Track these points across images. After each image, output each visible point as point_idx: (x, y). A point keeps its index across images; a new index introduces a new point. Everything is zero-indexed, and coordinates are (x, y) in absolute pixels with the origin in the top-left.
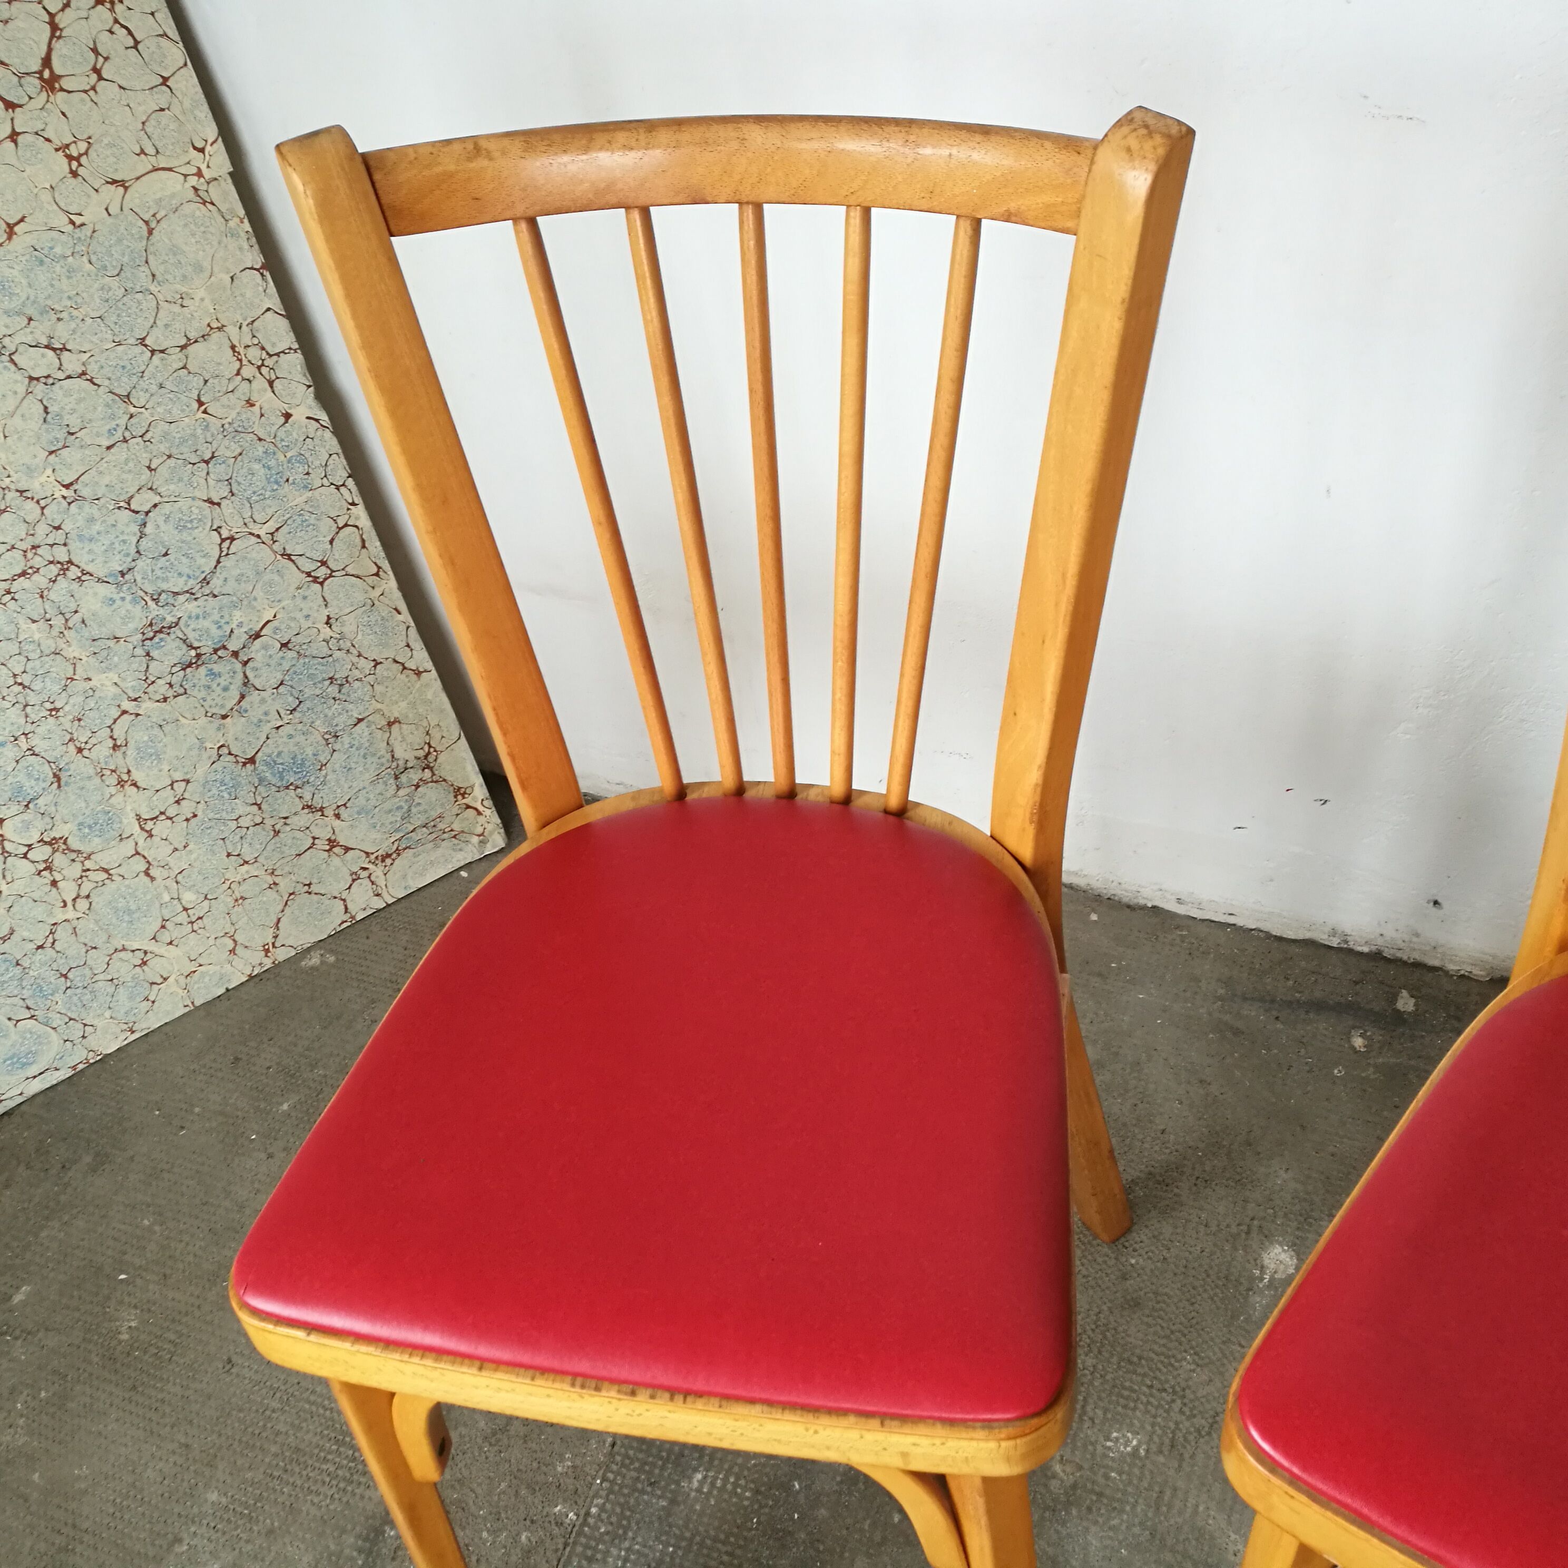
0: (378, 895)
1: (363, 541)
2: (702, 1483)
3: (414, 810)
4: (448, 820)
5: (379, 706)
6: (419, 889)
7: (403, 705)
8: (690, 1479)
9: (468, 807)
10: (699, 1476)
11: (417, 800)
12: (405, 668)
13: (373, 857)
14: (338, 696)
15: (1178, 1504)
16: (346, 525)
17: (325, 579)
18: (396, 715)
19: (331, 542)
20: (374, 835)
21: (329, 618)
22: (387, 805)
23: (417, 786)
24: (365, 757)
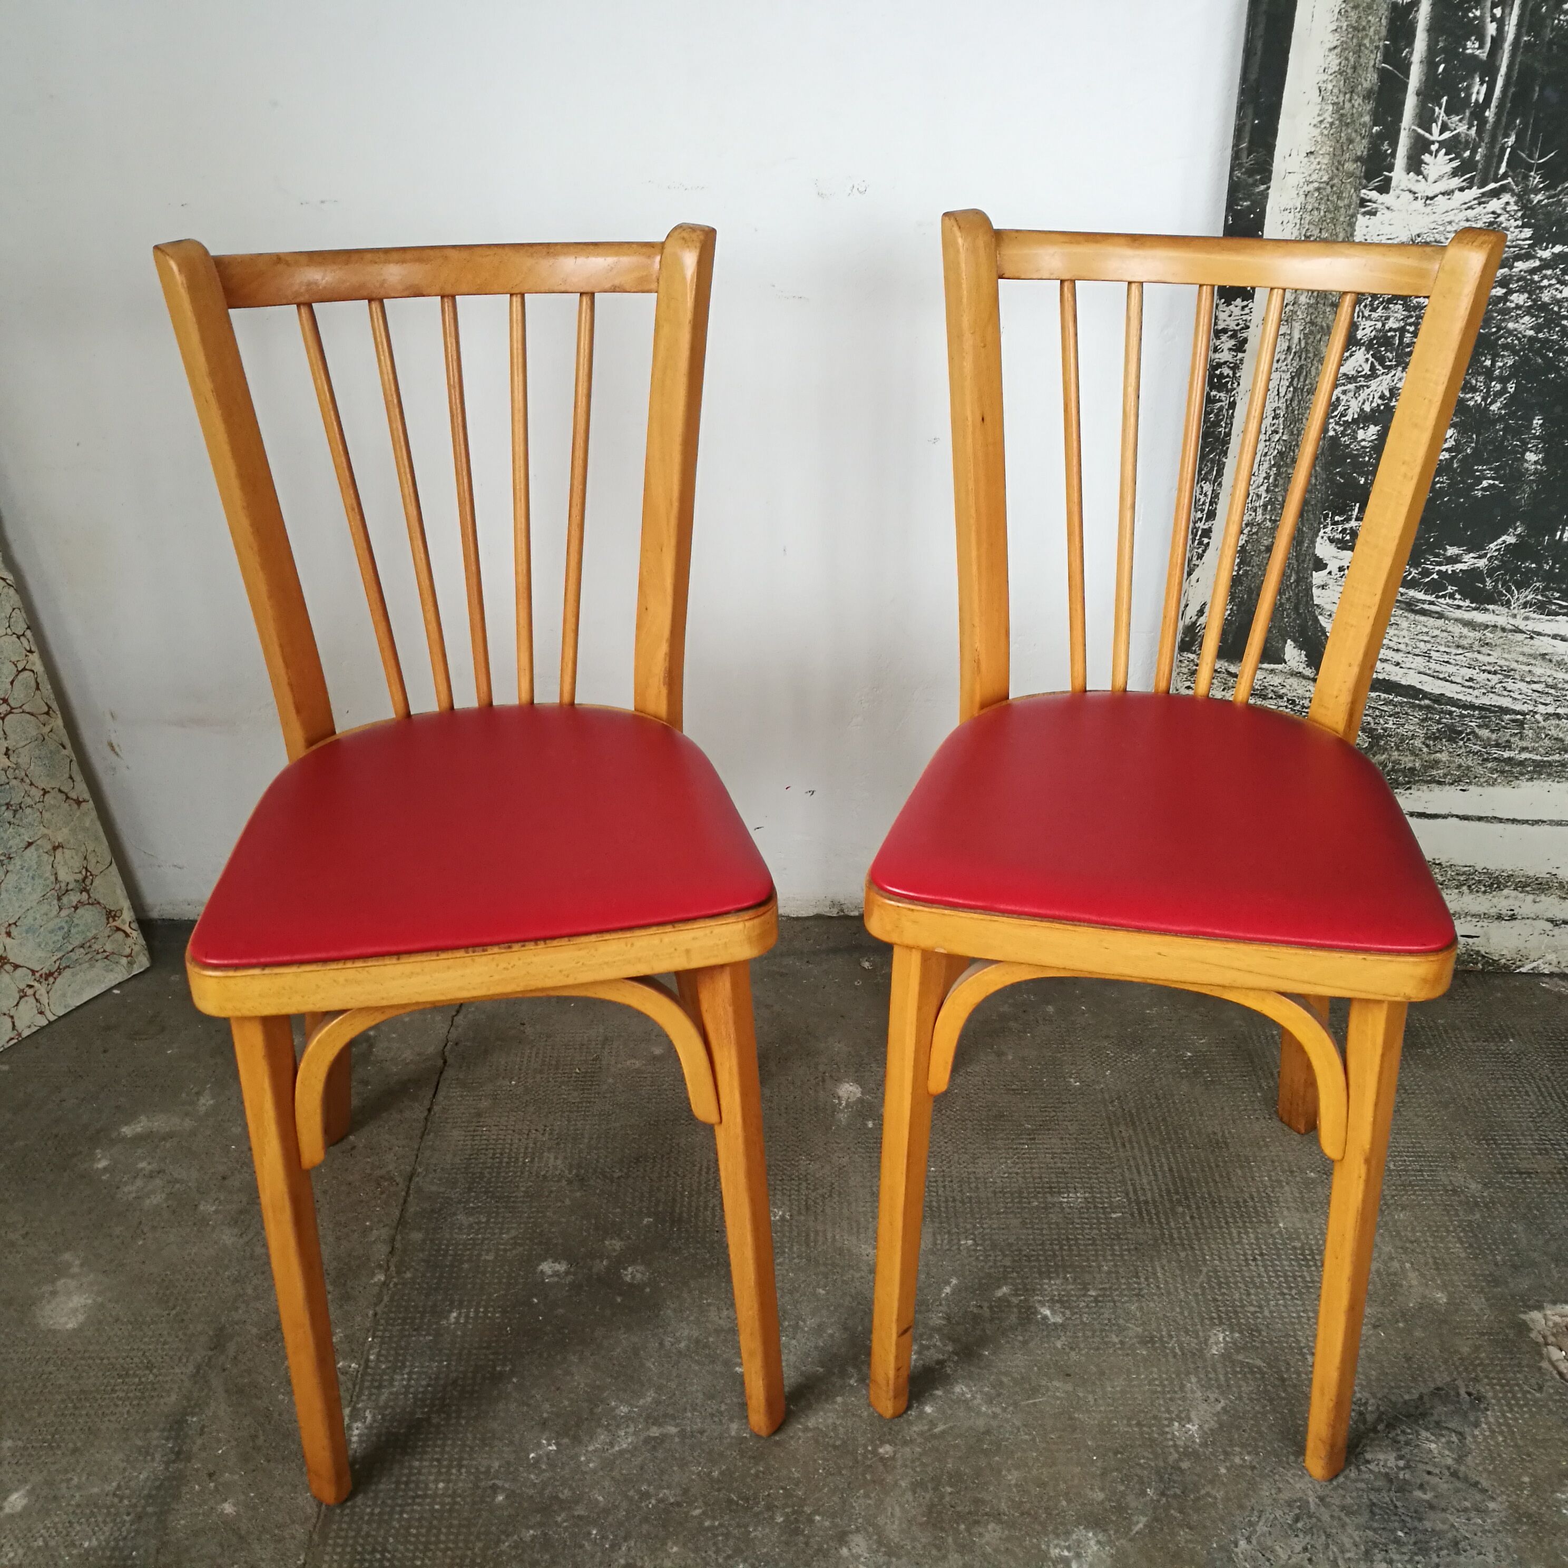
0: (41, 1013)
1: (38, 684)
2: (457, 1318)
3: (73, 931)
4: (101, 940)
5: (46, 831)
6: (78, 1007)
7: (66, 831)
8: (447, 1318)
9: (118, 929)
10: (455, 1314)
11: (76, 921)
12: (67, 798)
13: (37, 975)
14: (12, 820)
15: (821, 1239)
16: (24, 669)
17: (6, 715)
18: (60, 840)
19: (12, 683)
20: (40, 954)
21: (7, 749)
22: (51, 925)
23: (76, 908)
24: (33, 878)
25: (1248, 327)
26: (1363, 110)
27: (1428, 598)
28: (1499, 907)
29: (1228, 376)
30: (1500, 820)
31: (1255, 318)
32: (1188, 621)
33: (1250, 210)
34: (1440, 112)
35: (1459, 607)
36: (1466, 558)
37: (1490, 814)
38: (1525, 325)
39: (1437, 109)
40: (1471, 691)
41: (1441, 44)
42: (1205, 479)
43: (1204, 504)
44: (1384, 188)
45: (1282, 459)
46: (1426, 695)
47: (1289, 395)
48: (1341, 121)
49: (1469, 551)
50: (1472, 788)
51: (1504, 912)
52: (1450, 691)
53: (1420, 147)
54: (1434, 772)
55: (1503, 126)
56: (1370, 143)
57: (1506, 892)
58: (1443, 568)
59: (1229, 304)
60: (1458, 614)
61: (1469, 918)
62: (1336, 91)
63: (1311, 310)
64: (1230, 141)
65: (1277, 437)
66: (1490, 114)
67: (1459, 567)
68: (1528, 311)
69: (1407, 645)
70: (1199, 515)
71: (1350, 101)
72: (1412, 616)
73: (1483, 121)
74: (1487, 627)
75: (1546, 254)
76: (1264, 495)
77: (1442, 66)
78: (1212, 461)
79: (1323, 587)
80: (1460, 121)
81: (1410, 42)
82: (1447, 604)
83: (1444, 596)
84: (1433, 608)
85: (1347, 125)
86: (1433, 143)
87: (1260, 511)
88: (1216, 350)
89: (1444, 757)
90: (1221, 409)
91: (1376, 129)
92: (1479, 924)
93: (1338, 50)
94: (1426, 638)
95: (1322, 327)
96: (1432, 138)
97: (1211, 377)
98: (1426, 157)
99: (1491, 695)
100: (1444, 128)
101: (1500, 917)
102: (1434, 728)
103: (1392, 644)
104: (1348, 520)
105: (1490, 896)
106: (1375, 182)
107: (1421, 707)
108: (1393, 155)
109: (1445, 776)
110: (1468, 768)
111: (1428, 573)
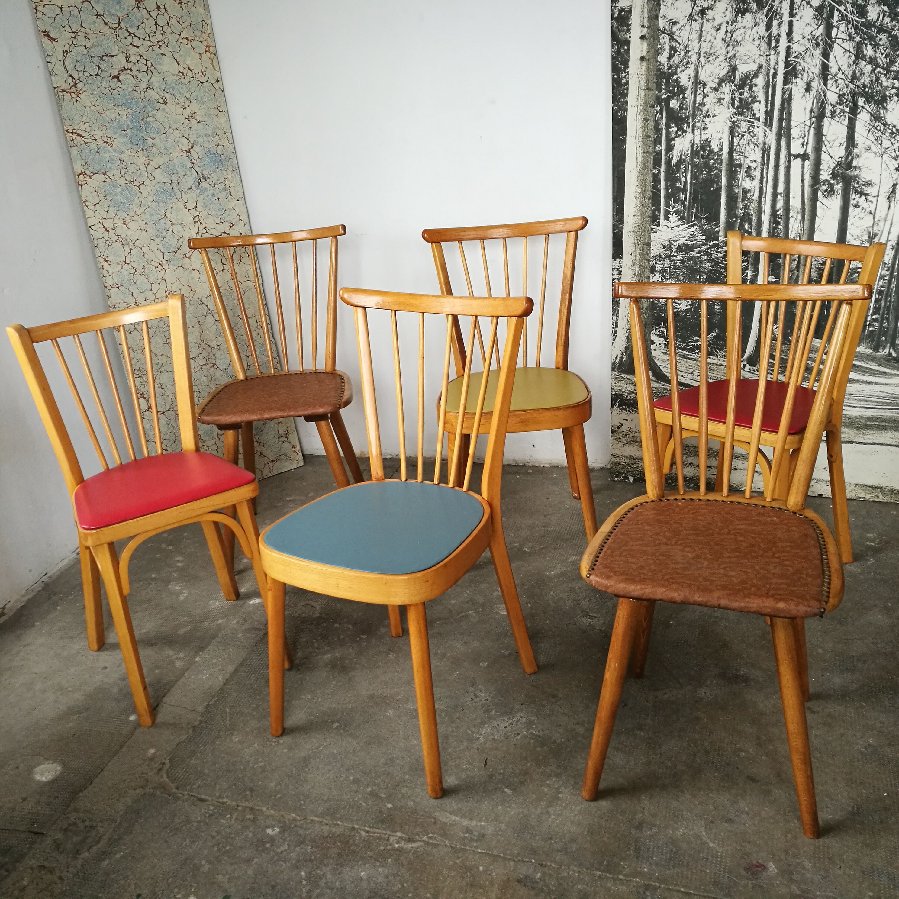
0: (270, 472)
3: (282, 449)
4: (290, 454)
6: (281, 473)
9: (295, 452)
11: (283, 446)
13: (270, 460)
23: (283, 442)
25: (622, 267)
26: (649, 203)
27: (690, 354)
31: (623, 265)
32: (613, 361)
33: (618, 232)
34: (672, 203)
38: (708, 265)
41: (669, 184)
42: (614, 315)
43: (614, 323)
44: (658, 225)
48: (642, 206)
53: (667, 213)
55: (691, 206)
56: (652, 212)
58: (693, 344)
59: (615, 260)
62: (640, 197)
63: (640, 262)
64: (612, 212)
66: (687, 203)
67: (698, 343)
68: (708, 261)
69: (685, 370)
71: (645, 200)
72: (685, 360)
73: (685, 206)
75: (711, 244)
77: (670, 190)
79: (655, 350)
80: (678, 205)
81: (660, 184)
82: (696, 356)
83: (695, 353)
84: (692, 357)
85: (644, 207)
86: (671, 211)
88: (613, 274)
91: (653, 208)
93: (639, 186)
94: (691, 368)
97: (613, 283)
98: (670, 216)
100: (674, 207)
103: (680, 369)
104: (660, 328)
106: (655, 223)
108: (660, 215)
111: (688, 345)
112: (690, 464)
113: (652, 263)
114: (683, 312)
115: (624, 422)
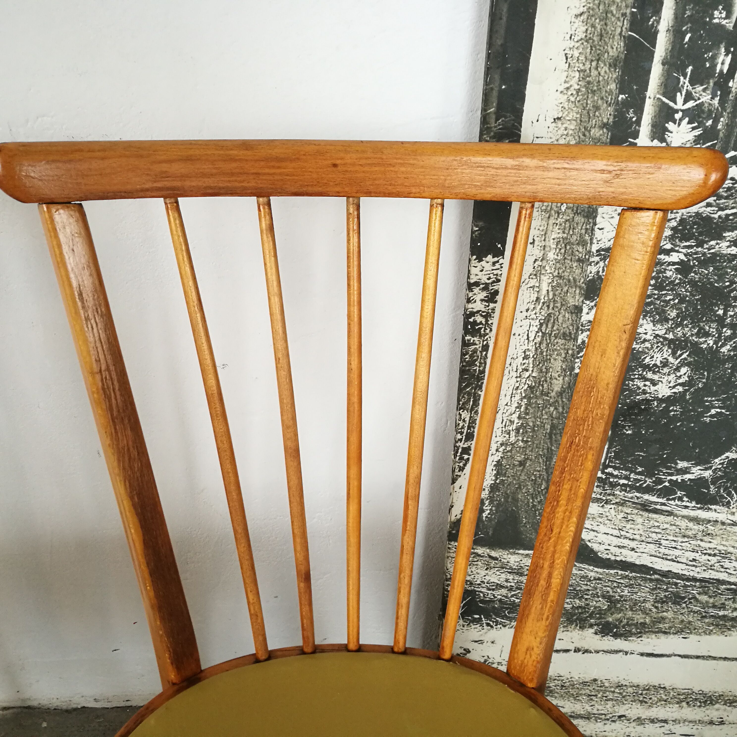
25: (499, 281)
26: (609, 78)
27: (660, 500)
28: (711, 716)
29: (481, 323)
30: (714, 658)
31: (505, 274)
32: (453, 518)
34: (685, 82)
35: (686, 507)
36: (694, 470)
37: (706, 654)
39: (682, 78)
40: (693, 568)
41: (688, 13)
42: (463, 408)
43: (463, 427)
45: (532, 392)
46: (656, 571)
47: (538, 340)
48: (587, 88)
49: (697, 464)
50: (691, 636)
51: (715, 719)
52: (676, 568)
53: (665, 115)
54: (661, 626)
56: (616, 110)
57: (717, 706)
58: (674, 478)
59: (480, 260)
60: (685, 512)
61: (687, 723)
62: (582, 58)
63: (558, 265)
64: (479, 104)
65: (527, 374)
66: (733, 84)
67: (687, 477)
69: (641, 535)
70: (459, 436)
71: (597, 68)
72: (646, 514)
73: (726, 92)
74: (709, 521)
76: (516, 421)
77: (689, 35)
78: (469, 394)
80: (704, 90)
81: (658, 11)
82: (676, 505)
83: (674, 499)
84: (664, 508)
85: (593, 92)
86: (677, 111)
87: (513, 434)
88: (469, 301)
89: (669, 615)
90: (475, 351)
91: (621, 97)
92: (695, 727)
93: (585, 17)
94: (657, 530)
95: (569, 281)
96: (676, 107)
97: (466, 324)
98: (670, 126)
99: (710, 571)
100: (689, 97)
101: (711, 723)
102: (662, 595)
103: (628, 535)
105: (704, 709)
107: (651, 580)
108: (639, 122)
109: (670, 628)
110: (690, 622)
111: (660, 481)
112: (620, 717)
113: (592, 270)
114: (661, 401)
115: (470, 646)
